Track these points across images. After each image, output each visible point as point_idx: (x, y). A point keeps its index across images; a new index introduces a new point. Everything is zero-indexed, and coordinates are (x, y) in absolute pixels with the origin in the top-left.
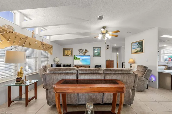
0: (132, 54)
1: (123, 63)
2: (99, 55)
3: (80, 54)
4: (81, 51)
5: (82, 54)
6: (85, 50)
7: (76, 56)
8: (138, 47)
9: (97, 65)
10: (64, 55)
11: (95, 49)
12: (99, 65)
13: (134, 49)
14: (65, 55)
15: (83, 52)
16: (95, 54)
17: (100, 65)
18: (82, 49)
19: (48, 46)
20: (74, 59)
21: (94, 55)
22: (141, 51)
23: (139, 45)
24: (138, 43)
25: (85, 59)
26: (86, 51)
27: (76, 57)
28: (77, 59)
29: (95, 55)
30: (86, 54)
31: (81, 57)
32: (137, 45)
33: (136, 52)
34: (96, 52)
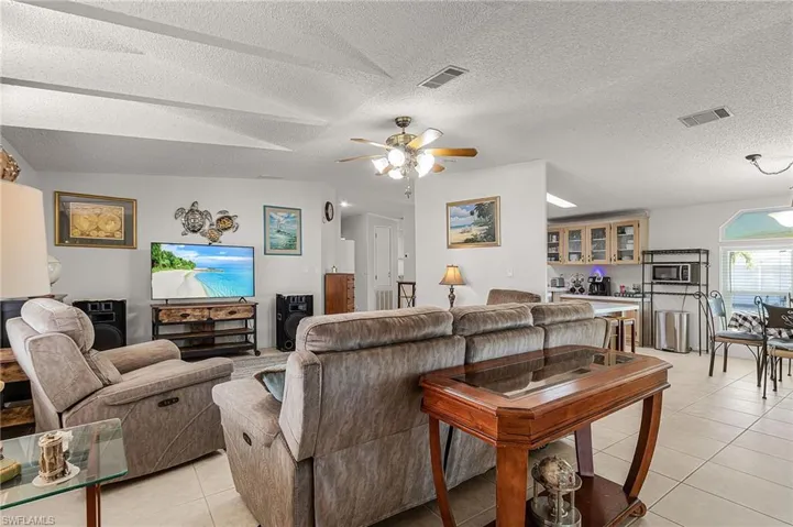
0: (449, 247)
1: (400, 284)
2: (292, 245)
3: (184, 234)
4: (192, 219)
5: (197, 238)
6: (215, 217)
7: (164, 248)
8: (475, 224)
9: (294, 298)
10: (65, 239)
11: (273, 215)
12: (301, 297)
13: (460, 230)
15: (206, 227)
16: (274, 241)
17: (307, 297)
18: (201, 209)
20: (154, 263)
21: (268, 246)
22: (490, 237)
23: (479, 217)
24: (473, 207)
25: (225, 267)
26: (226, 222)
27: (170, 255)
28: (172, 265)
29: (271, 249)
30: (221, 238)
32: (472, 213)
33: (467, 241)
34: (279, 231)
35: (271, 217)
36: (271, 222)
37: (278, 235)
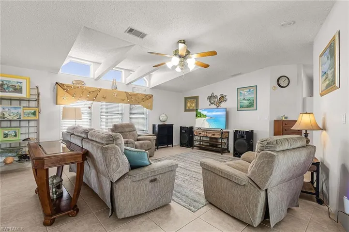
0: (321, 96)
2: (251, 105)
3: (209, 105)
4: (212, 99)
5: (213, 106)
6: (219, 97)
7: (200, 111)
9: (239, 132)
10: (186, 110)
11: (241, 91)
14: (187, 108)
15: (216, 102)
16: (242, 104)
18: (215, 95)
19: (141, 97)
20: (196, 116)
21: (239, 107)
23: (330, 60)
26: (223, 98)
27: (200, 113)
28: (201, 116)
29: (241, 107)
30: (221, 105)
31: (209, 112)
34: (244, 99)
35: (240, 93)
36: (241, 96)
37: (244, 101)
